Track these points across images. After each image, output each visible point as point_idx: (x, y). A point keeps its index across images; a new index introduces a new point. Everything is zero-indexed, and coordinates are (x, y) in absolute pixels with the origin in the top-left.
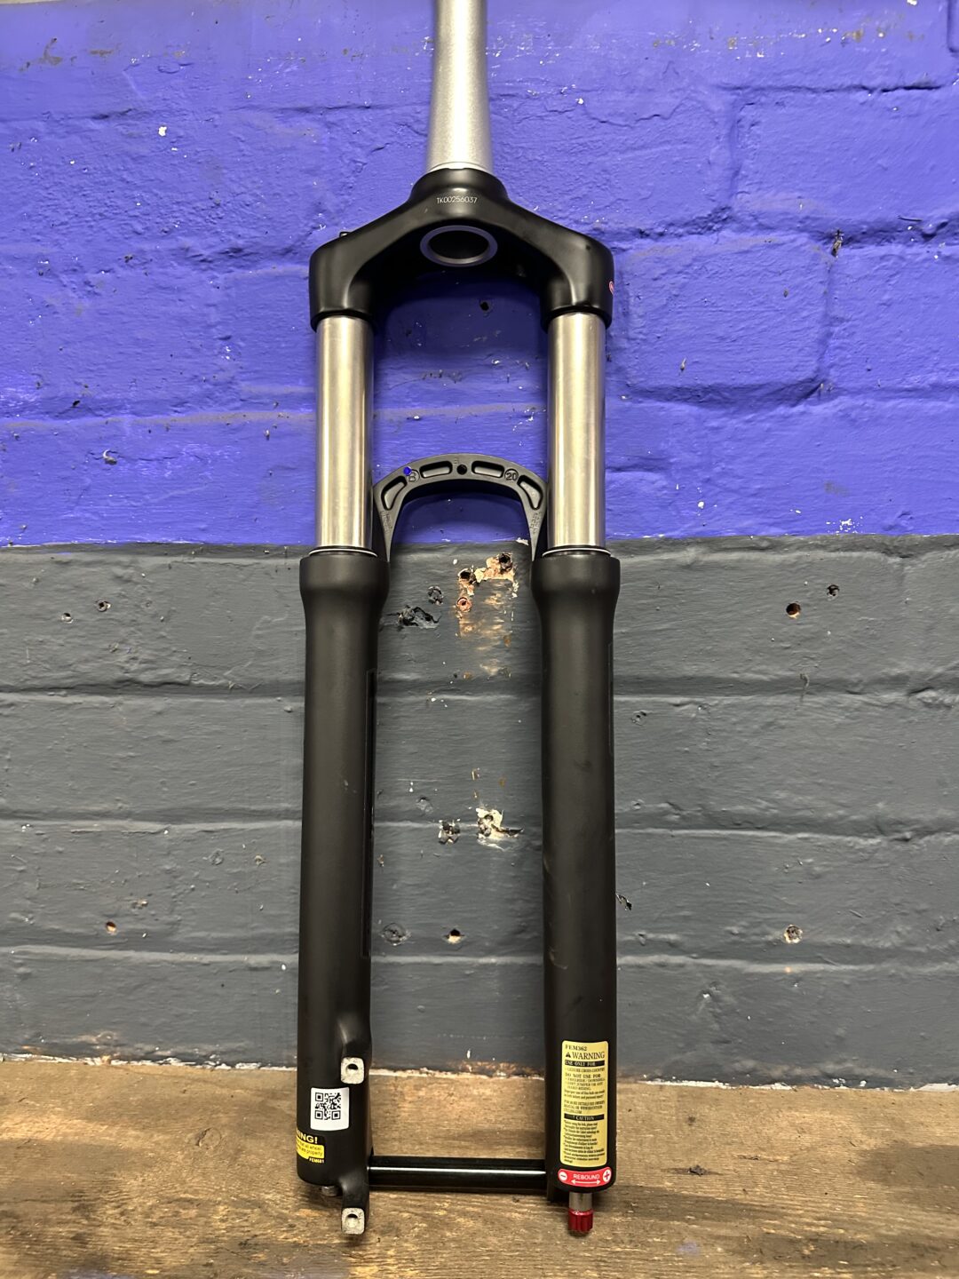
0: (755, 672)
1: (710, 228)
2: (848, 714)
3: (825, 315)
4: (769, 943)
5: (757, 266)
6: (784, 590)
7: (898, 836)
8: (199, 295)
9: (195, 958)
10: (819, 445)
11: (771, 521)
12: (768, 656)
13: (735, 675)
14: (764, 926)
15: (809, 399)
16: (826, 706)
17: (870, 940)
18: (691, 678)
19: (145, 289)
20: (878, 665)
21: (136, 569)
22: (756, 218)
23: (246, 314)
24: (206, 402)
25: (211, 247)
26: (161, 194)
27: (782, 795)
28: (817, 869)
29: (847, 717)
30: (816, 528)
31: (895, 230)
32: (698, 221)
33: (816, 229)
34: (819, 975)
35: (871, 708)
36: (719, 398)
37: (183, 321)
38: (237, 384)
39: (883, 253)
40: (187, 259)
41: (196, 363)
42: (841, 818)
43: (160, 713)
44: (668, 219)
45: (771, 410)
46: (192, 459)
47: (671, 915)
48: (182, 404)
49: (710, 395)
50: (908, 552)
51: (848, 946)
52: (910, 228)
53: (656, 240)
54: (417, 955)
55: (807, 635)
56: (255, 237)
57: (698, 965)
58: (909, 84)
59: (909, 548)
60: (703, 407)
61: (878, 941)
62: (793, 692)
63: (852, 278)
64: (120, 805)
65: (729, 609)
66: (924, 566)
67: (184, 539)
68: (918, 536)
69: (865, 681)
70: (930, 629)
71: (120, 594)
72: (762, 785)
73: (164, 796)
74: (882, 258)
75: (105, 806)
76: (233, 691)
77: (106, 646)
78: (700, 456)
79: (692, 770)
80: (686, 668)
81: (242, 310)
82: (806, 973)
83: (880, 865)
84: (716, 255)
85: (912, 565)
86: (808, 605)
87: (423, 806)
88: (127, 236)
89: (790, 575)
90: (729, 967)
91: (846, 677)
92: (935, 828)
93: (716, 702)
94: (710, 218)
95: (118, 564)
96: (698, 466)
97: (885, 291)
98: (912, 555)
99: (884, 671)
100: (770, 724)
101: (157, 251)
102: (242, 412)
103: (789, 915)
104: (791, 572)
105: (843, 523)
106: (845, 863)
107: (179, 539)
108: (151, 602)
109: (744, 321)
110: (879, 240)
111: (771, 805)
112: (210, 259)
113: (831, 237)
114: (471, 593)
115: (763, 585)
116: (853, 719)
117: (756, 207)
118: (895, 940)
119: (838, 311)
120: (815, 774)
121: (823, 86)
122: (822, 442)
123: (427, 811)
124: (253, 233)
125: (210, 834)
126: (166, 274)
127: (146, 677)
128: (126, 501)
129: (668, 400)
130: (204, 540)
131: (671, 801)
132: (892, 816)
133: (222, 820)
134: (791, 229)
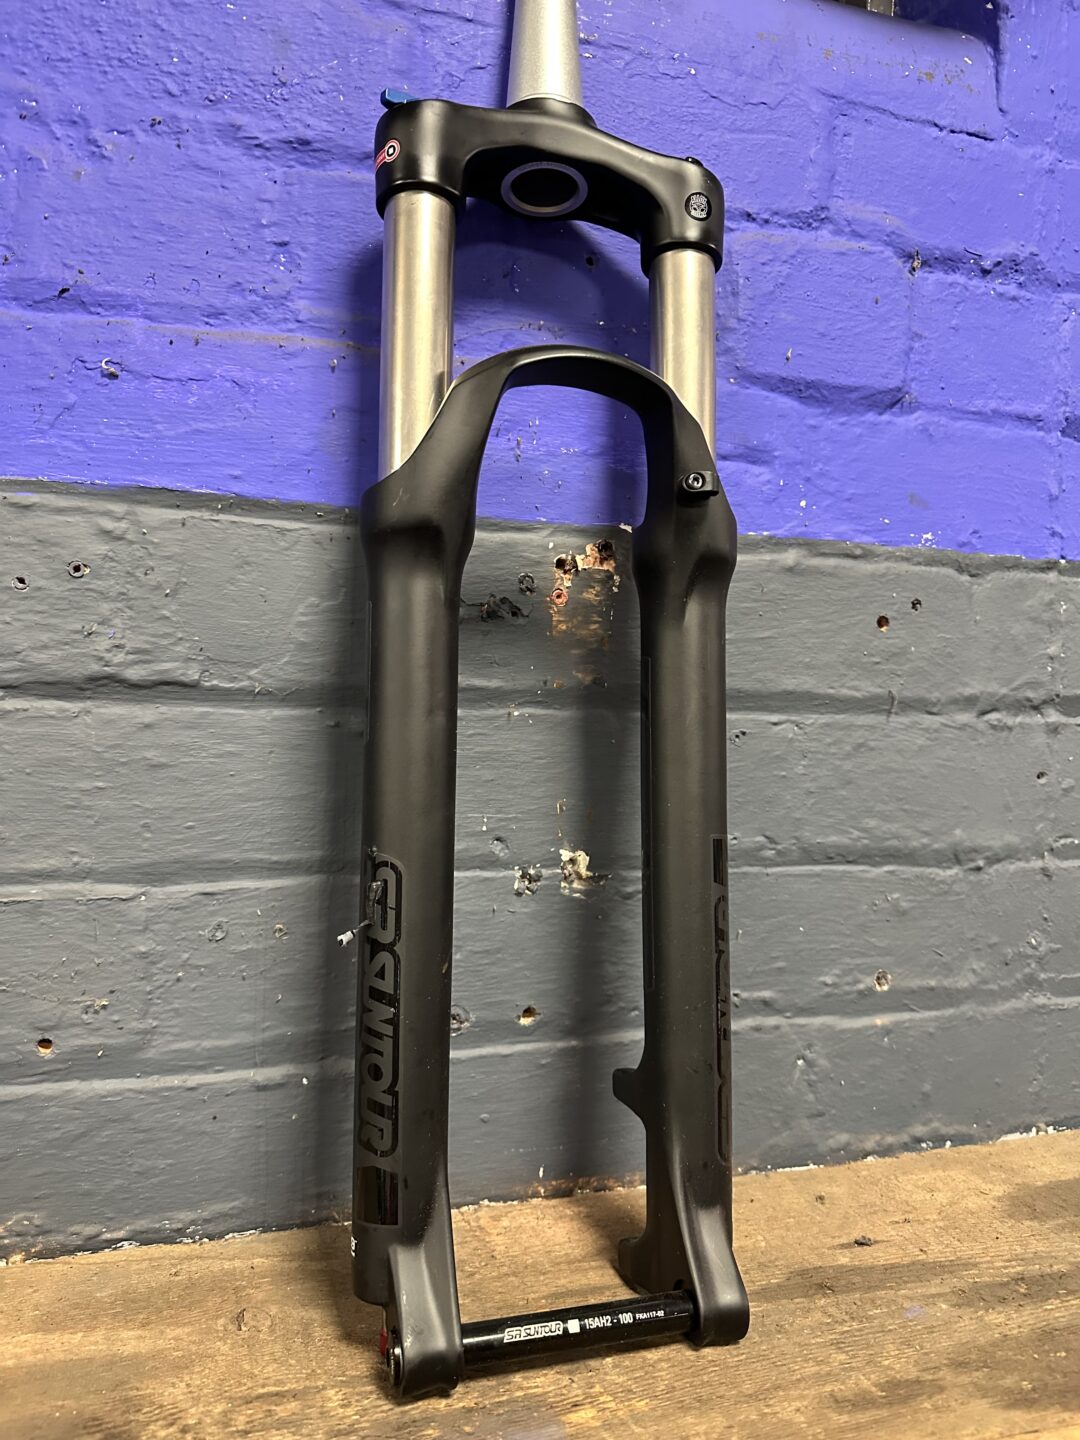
0: (849, 688)
1: (810, 225)
2: (928, 736)
3: (909, 329)
4: (860, 993)
5: (853, 269)
6: (875, 601)
7: (972, 865)
8: (249, 185)
9: (175, 1081)
10: (904, 456)
11: (863, 528)
12: (861, 672)
13: (832, 691)
14: (855, 972)
15: (893, 410)
16: (909, 727)
17: (951, 980)
18: (791, 693)
19: (176, 165)
20: (953, 685)
21: (133, 523)
22: (849, 224)
23: (311, 220)
24: (250, 318)
26: (208, 54)
27: (872, 823)
28: (904, 905)
29: (928, 739)
30: (902, 539)
31: (960, 261)
32: (800, 214)
33: (899, 246)
34: (907, 1025)
35: (948, 729)
36: (818, 395)
37: (225, 213)
38: (292, 301)
39: (950, 281)
40: (236, 139)
41: (241, 268)
42: (925, 846)
43: (148, 726)
44: (774, 207)
45: (862, 415)
46: (228, 384)
47: (766, 968)
48: (218, 314)
49: (811, 391)
50: (975, 571)
51: (932, 989)
52: (972, 261)
53: (761, 226)
54: (479, 1047)
55: (894, 650)
56: (328, 132)
57: (792, 1025)
58: (971, 131)
59: (978, 567)
60: (803, 403)
61: (957, 982)
62: (879, 712)
63: (927, 299)
64: (76, 859)
65: (828, 618)
66: (989, 585)
67: (207, 487)
68: (985, 556)
69: (943, 701)
70: (996, 648)
71: (106, 556)
72: (853, 812)
73: (145, 846)
74: (951, 285)
75: (52, 862)
76: (258, 697)
77: (78, 627)
78: (803, 453)
79: (788, 797)
80: (787, 682)
81: (306, 214)
82: (897, 1024)
83: (958, 898)
84: (817, 251)
85: (980, 585)
86: (895, 619)
87: (497, 848)
88: (155, 95)
89: (880, 585)
90: (822, 1024)
91: (928, 696)
92: (1002, 856)
93: (811, 721)
94: (810, 215)
95: (107, 514)
96: (801, 463)
97: (954, 316)
98: (979, 574)
99: (958, 691)
100: (861, 745)
101: (197, 121)
102: (299, 335)
103: (880, 959)
104: (881, 582)
106: (928, 897)
107: (201, 487)
108: (152, 569)
109: (841, 321)
110: (947, 268)
111: (862, 835)
112: (268, 145)
113: (910, 257)
114: (568, 584)
115: (857, 594)
116: (933, 741)
117: (849, 214)
118: (973, 979)
119: (917, 327)
120: (901, 799)
121: (904, 114)
122: (906, 453)
123: (502, 854)
124: (325, 126)
125: (211, 898)
126: (207, 151)
127: (134, 674)
128: (127, 430)
129: (772, 390)
130: (236, 490)
131: (768, 834)
132: (968, 844)
133: (229, 878)
134: (879, 240)
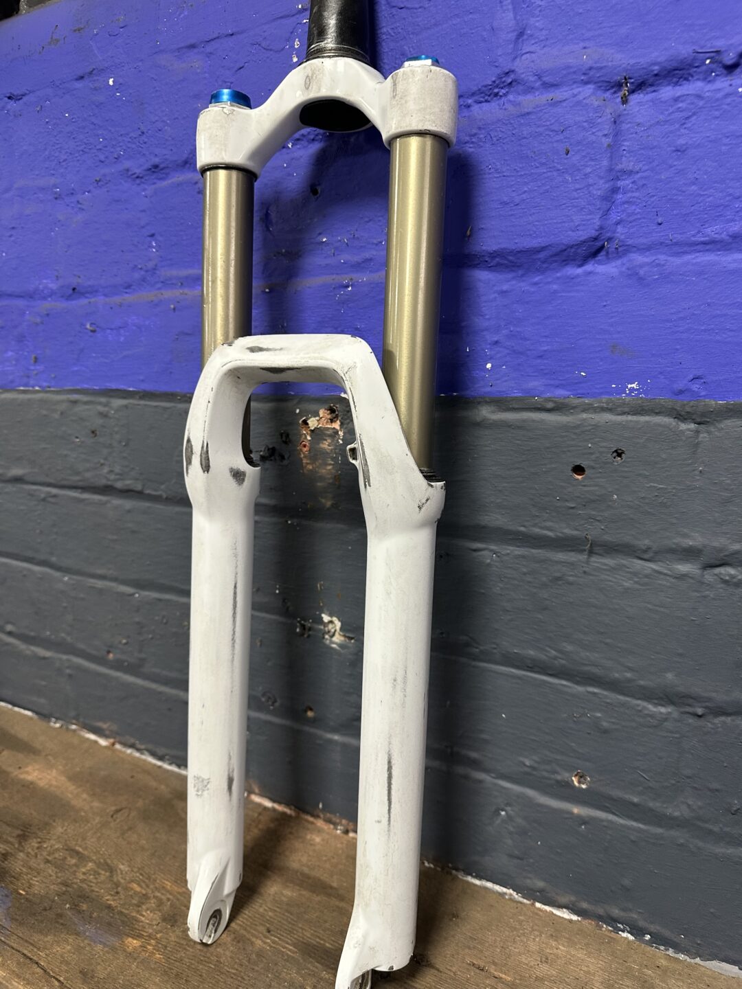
0: (542, 528)
1: (496, 95)
2: (636, 579)
3: (611, 170)
4: (558, 782)
5: (538, 127)
6: (569, 451)
7: (689, 709)
8: (136, 203)
9: (154, 686)
10: (605, 306)
11: (557, 382)
12: (554, 514)
13: (522, 529)
14: (554, 765)
15: (597, 259)
16: (613, 568)
17: (658, 804)
19: (107, 203)
20: (668, 534)
21: (109, 407)
22: (540, 77)
23: (162, 216)
24: (143, 286)
25: (141, 166)
26: (113, 129)
27: (569, 648)
28: (605, 724)
29: (636, 582)
30: (601, 391)
31: (691, 66)
32: (484, 89)
33: (602, 79)
34: (605, 824)
35: (662, 576)
36: (506, 262)
37: (128, 225)
38: (158, 270)
39: (679, 94)
40: (128, 177)
41: (136, 256)
42: (629, 681)
45: (558, 272)
46: (134, 328)
47: (472, 735)
48: (129, 287)
49: (497, 259)
50: (704, 419)
51: (635, 804)
52: (708, 62)
54: (285, 719)
55: (592, 497)
56: (165, 155)
57: (496, 784)
61: (666, 808)
63: (644, 126)
64: (111, 572)
65: (517, 466)
66: (721, 434)
67: (133, 387)
68: (713, 402)
69: (656, 548)
70: (727, 502)
71: (103, 425)
72: (551, 635)
73: (134, 570)
75: (104, 571)
76: (167, 500)
77: (98, 461)
78: (489, 319)
79: (487, 610)
81: (160, 213)
82: (594, 819)
83: (669, 735)
84: (500, 120)
86: (593, 467)
88: (96, 165)
89: (575, 437)
90: (522, 793)
91: (636, 542)
92: (730, 710)
93: (508, 551)
94: (495, 85)
95: (100, 403)
96: (486, 329)
97: (680, 135)
98: (708, 422)
99: (674, 541)
100: (558, 579)
101: (112, 173)
103: (578, 761)
104: (575, 434)
105: (629, 386)
106: (634, 724)
107: (129, 387)
108: (118, 432)
110: (675, 80)
111: (560, 655)
112: (141, 175)
113: (619, 85)
114: (308, 438)
115: (548, 445)
116: (640, 584)
117: (540, 65)
119: (626, 163)
120: (602, 633)
122: (608, 302)
124: (164, 152)
125: (159, 601)
126: (118, 190)
127: (119, 485)
129: (459, 267)
130: (143, 388)
131: (470, 635)
132: (681, 689)
133: (166, 593)
134: (574, 82)
